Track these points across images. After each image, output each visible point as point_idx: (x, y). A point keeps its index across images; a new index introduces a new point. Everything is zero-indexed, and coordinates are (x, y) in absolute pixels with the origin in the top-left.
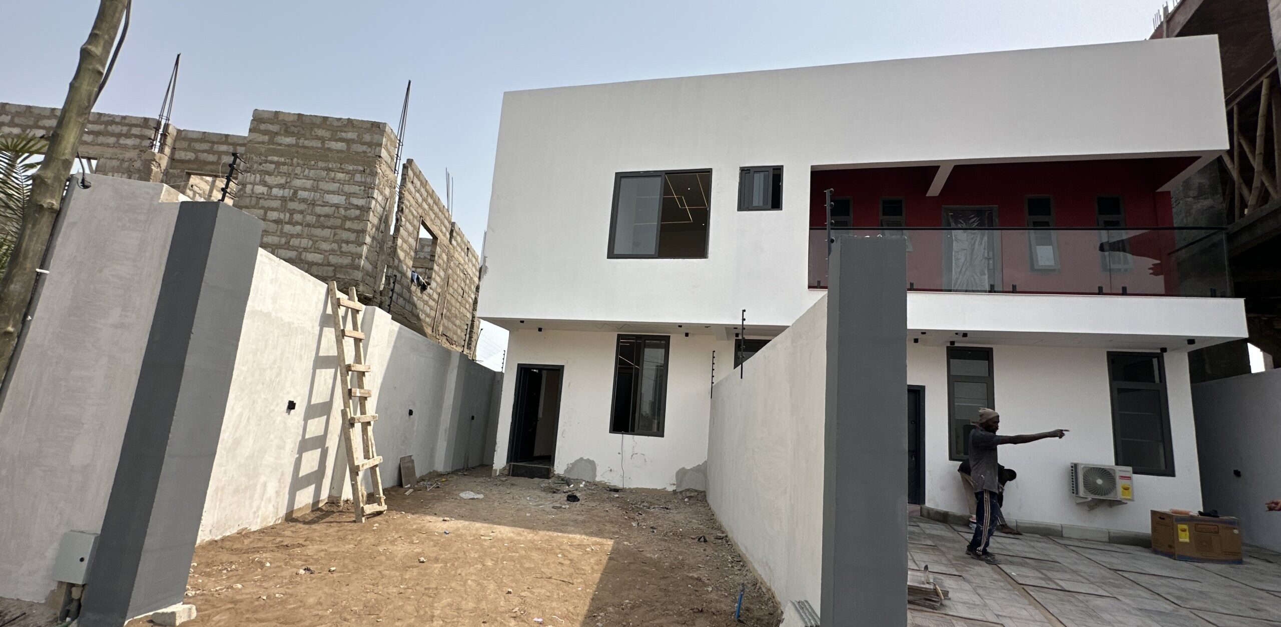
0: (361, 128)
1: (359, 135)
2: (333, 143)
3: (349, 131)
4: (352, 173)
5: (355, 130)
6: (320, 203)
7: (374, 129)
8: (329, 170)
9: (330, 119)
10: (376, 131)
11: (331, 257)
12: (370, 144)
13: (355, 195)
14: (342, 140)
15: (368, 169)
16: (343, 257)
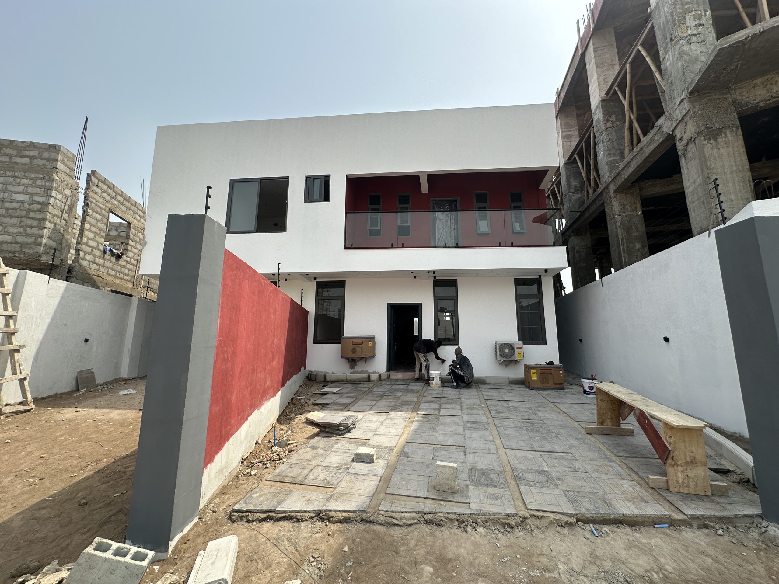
0: (41, 148)
1: (39, 153)
2: (19, 158)
3: (31, 150)
4: (35, 180)
5: (36, 149)
6: (9, 200)
7: (51, 149)
8: (15, 177)
9: (15, 142)
10: (53, 150)
11: (18, 237)
12: (48, 160)
13: (36, 195)
14: (26, 156)
15: (47, 177)
16: (28, 237)
